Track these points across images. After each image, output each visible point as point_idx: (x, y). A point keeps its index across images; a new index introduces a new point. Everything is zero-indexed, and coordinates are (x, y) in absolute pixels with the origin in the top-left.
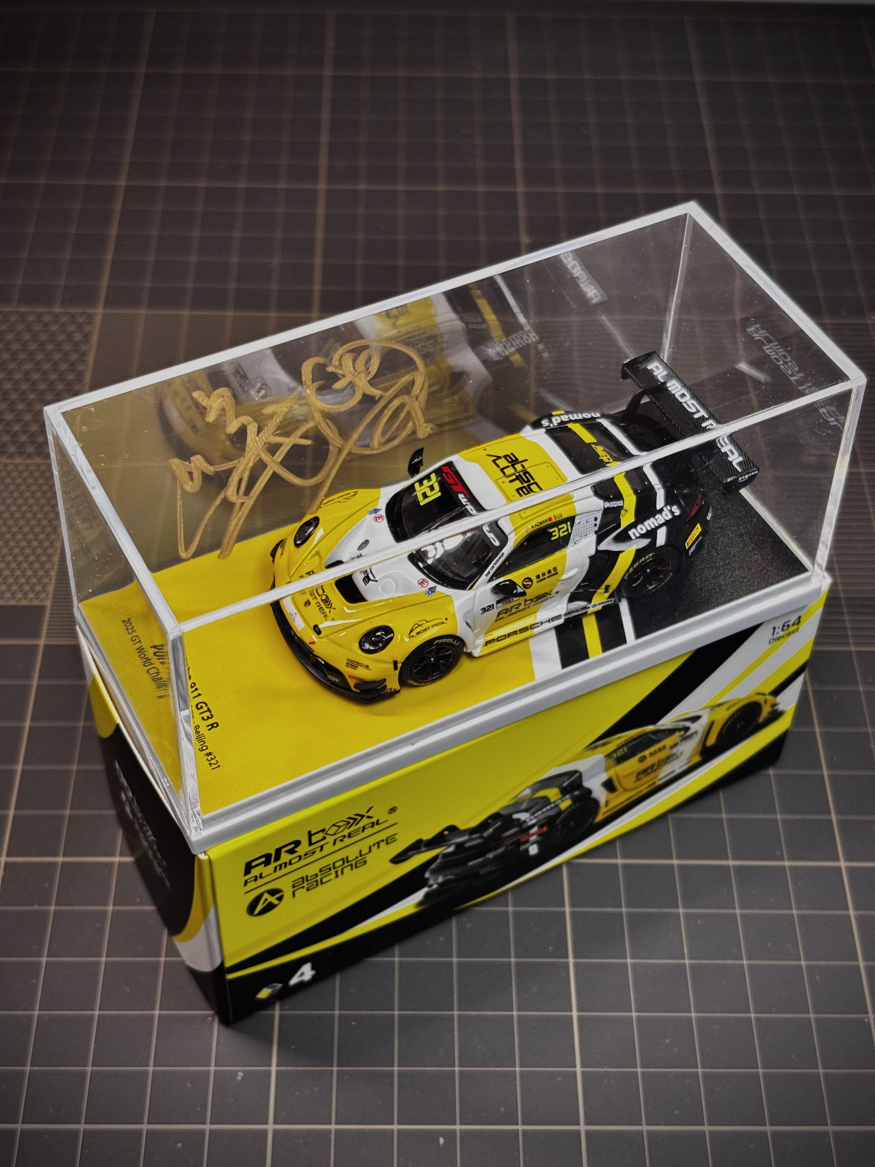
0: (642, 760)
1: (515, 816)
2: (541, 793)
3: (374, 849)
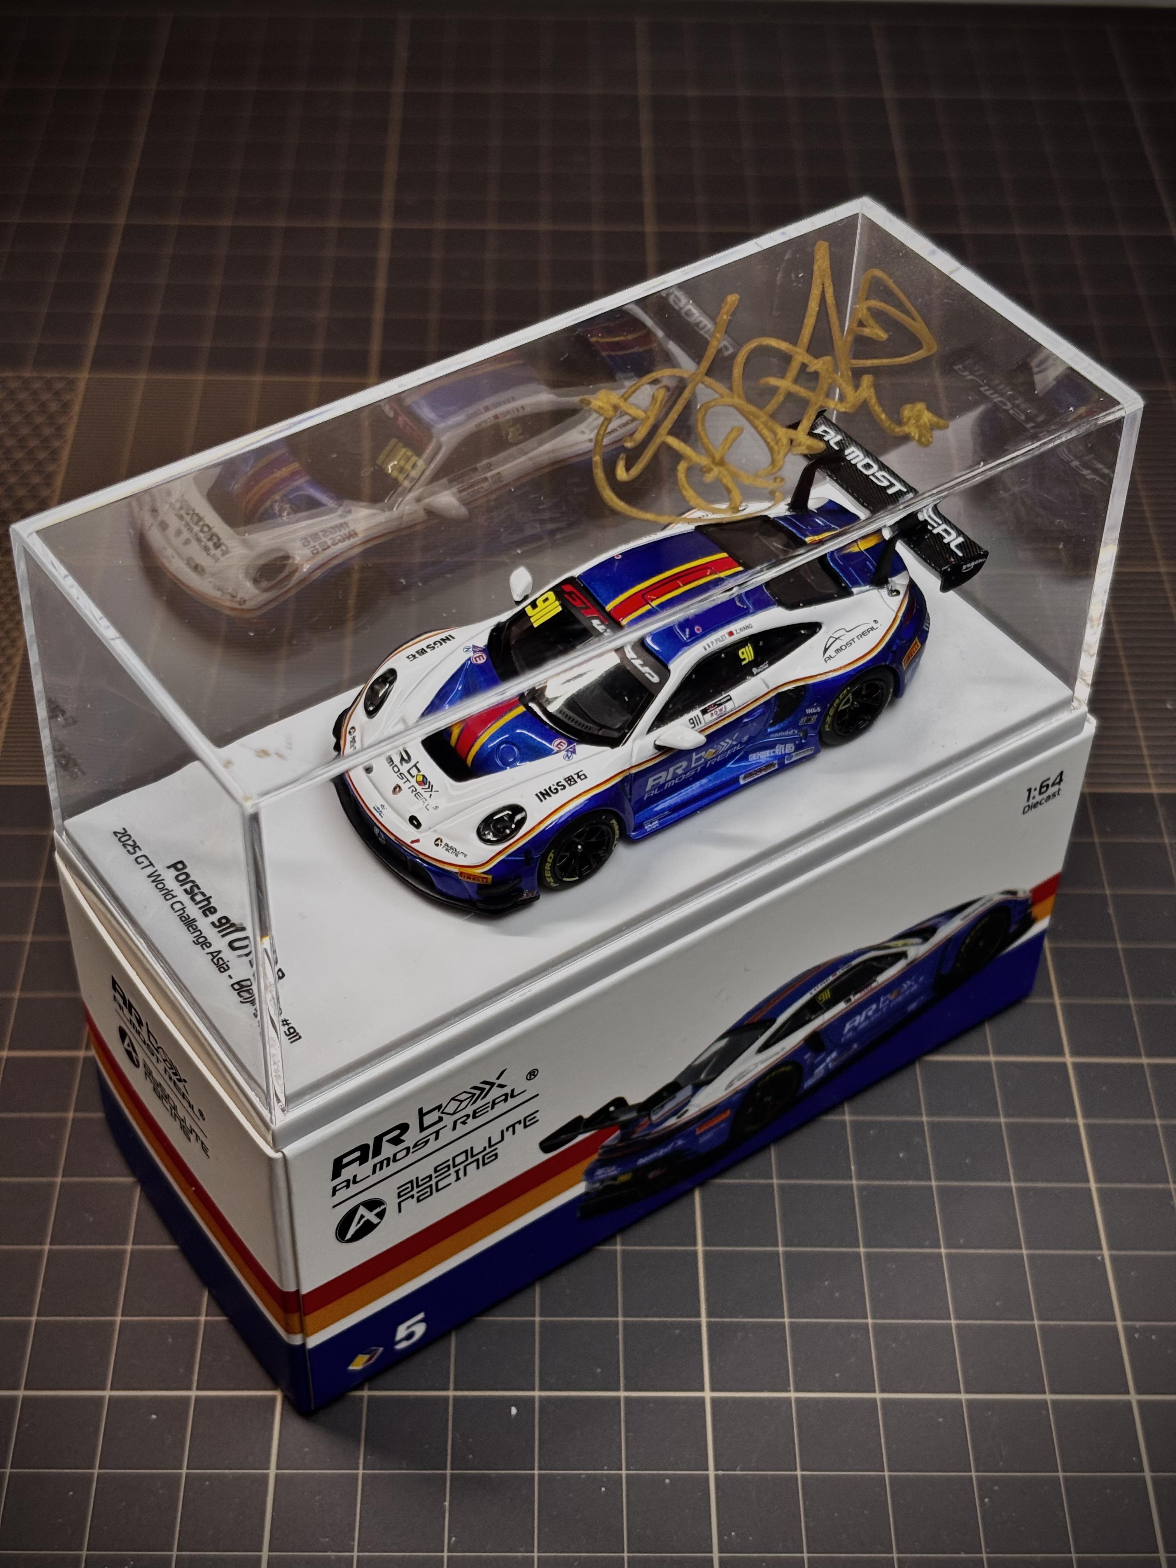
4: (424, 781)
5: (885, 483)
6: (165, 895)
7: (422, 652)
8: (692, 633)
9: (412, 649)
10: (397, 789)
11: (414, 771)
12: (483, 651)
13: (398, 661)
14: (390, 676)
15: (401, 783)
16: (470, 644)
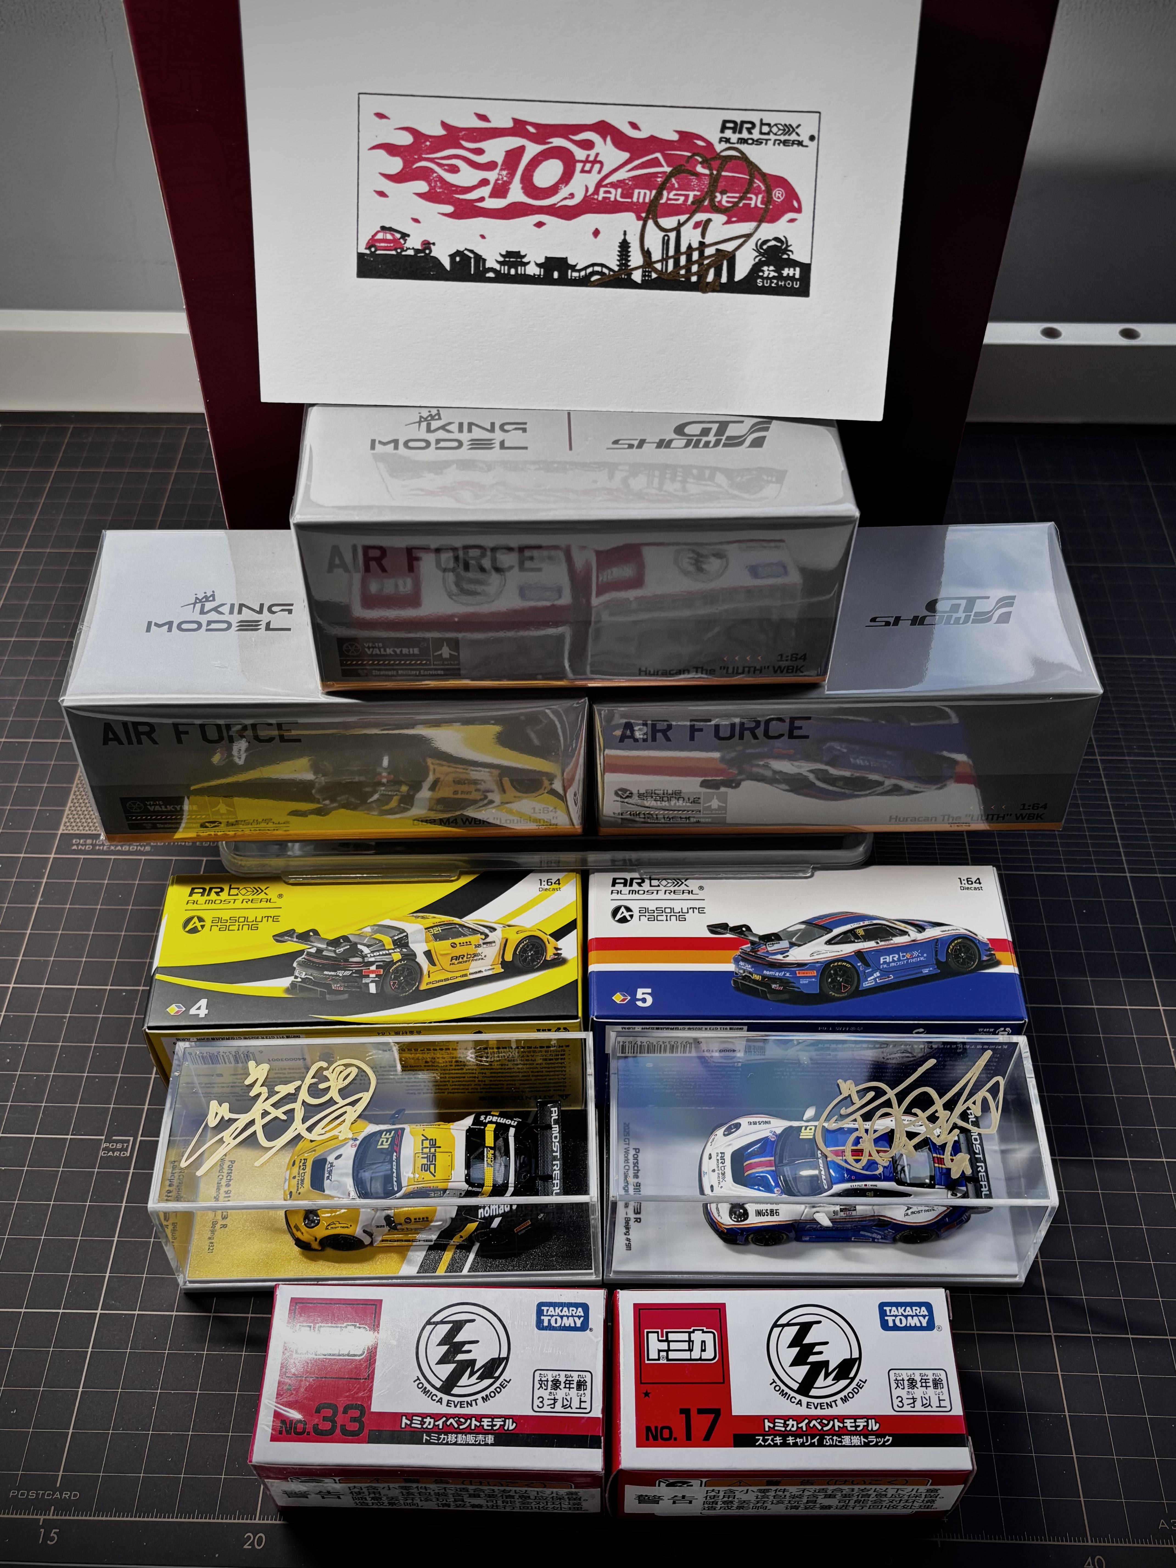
0: (453, 946)
1: (359, 947)
2: (378, 936)
3: (265, 920)
4: (723, 1174)
5: (977, 1151)
6: (625, 1160)
7: (755, 1123)
8: (850, 1177)
9: (752, 1120)
10: (714, 1171)
11: (723, 1168)
12: (776, 1136)
13: (744, 1121)
14: (738, 1126)
15: (716, 1169)
16: (774, 1130)
